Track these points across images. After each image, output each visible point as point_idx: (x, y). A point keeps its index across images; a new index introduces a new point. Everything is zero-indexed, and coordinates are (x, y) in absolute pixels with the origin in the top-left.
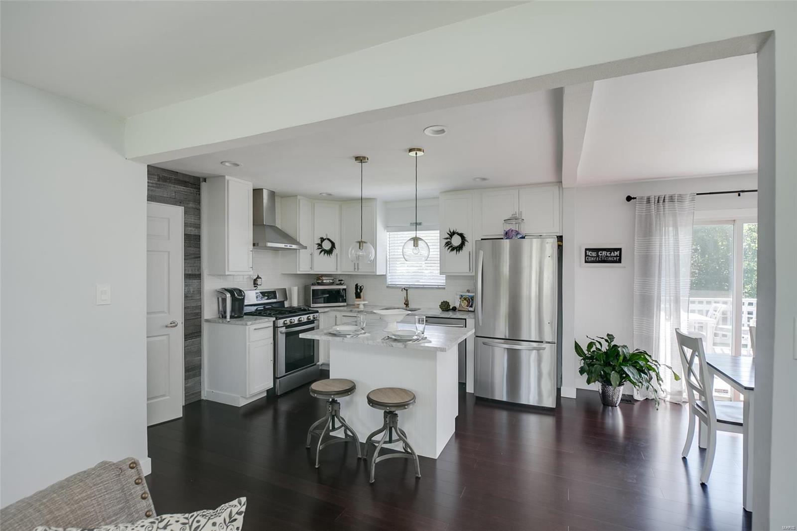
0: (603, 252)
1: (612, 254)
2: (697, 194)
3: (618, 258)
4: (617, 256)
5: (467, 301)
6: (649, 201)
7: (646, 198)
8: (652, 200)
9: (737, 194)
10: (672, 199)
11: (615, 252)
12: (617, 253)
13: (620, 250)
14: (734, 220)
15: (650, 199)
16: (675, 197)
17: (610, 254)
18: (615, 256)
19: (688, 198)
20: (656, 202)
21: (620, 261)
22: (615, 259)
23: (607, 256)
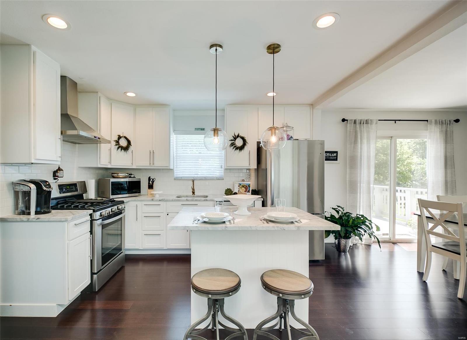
0: (328, 154)
1: (333, 155)
2: (379, 120)
3: (336, 157)
4: (335, 156)
5: (245, 188)
6: (355, 122)
7: (354, 120)
8: (358, 122)
9: (394, 121)
10: (367, 122)
11: (334, 154)
12: (335, 154)
13: (337, 152)
14: (392, 137)
15: (356, 121)
16: (369, 121)
17: (331, 155)
18: (334, 156)
19: (375, 122)
20: (359, 123)
21: (336, 160)
22: (334, 158)
23: (329, 156)
